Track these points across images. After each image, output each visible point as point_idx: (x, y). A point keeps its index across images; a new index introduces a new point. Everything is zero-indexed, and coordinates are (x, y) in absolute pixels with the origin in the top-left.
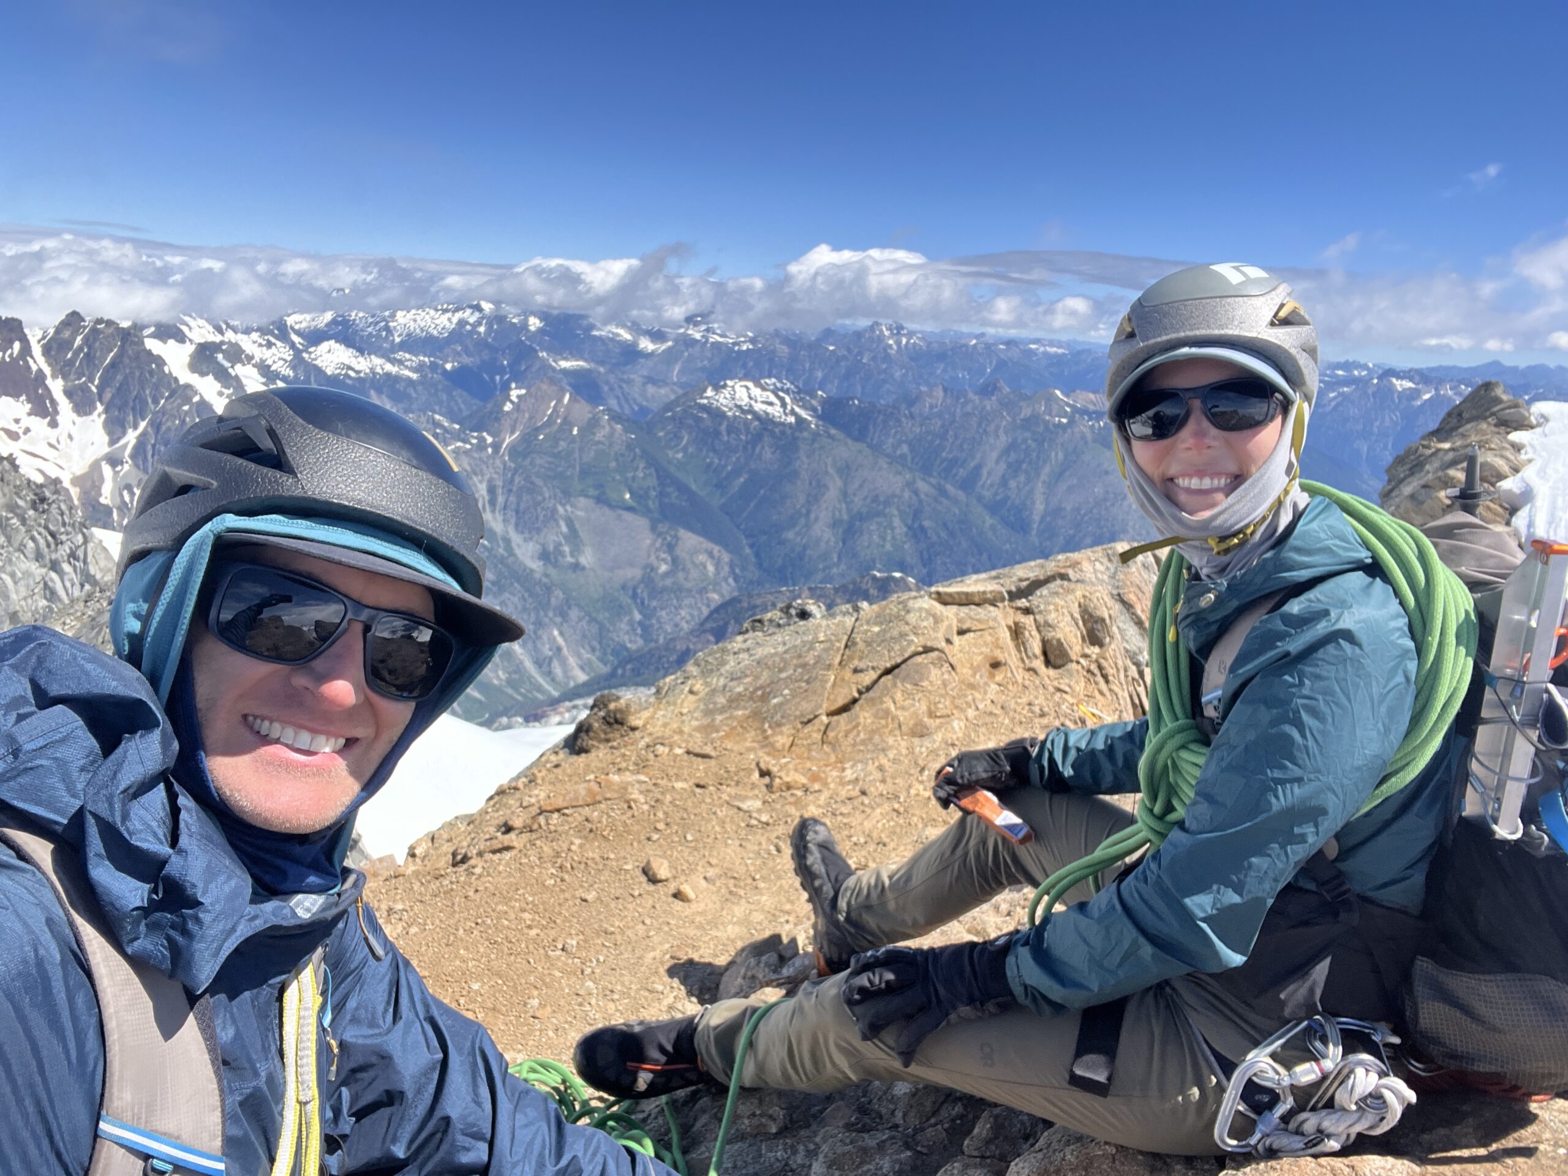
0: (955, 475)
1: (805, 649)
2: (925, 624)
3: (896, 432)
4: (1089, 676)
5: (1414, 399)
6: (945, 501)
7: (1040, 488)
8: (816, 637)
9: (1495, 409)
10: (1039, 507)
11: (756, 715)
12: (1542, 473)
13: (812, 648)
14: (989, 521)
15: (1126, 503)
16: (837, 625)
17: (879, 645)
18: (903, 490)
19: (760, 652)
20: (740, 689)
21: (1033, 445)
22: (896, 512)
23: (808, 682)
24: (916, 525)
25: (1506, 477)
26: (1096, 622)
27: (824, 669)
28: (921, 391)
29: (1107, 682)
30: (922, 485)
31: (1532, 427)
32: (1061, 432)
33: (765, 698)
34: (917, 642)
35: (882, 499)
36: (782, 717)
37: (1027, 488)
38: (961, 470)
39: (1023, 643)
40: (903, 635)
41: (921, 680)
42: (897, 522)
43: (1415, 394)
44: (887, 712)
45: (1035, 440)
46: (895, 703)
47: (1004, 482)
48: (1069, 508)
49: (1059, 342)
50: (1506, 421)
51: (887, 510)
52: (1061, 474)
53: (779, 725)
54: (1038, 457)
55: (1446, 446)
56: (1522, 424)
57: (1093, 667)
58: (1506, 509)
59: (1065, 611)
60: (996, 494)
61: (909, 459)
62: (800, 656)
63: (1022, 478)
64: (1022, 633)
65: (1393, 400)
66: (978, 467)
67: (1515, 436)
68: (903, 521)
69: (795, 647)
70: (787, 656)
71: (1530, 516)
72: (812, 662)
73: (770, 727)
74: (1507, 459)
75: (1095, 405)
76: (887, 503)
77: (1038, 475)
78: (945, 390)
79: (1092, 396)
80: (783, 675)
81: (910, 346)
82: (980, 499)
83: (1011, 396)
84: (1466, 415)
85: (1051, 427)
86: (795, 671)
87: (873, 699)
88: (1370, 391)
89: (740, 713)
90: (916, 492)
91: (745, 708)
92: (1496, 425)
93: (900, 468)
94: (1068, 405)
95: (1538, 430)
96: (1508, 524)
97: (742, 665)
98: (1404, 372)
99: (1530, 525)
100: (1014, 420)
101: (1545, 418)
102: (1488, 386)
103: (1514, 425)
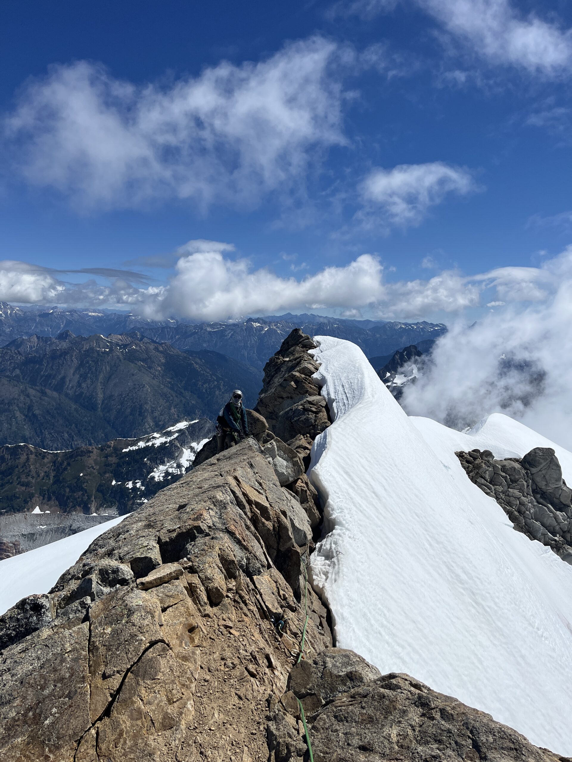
0: (50, 384)
1: (58, 661)
2: (146, 622)
3: (11, 363)
4: (236, 605)
5: (262, 331)
6: (46, 398)
7: (99, 386)
8: (63, 649)
9: (301, 340)
10: (100, 396)
11: (33, 739)
12: (326, 369)
13: (63, 660)
14: (74, 406)
15: (145, 389)
16: (78, 633)
17: (117, 649)
18: (19, 395)
19: (21, 671)
20: (13, 714)
21: (93, 364)
22: (17, 409)
23: (69, 696)
24: (30, 414)
25: (314, 373)
26: (229, 564)
27: (80, 682)
28: (23, 339)
29: (246, 605)
30: (32, 392)
31: (315, 347)
32: (106, 356)
33: (37, 720)
34: (145, 639)
35: (6, 401)
36: (58, 738)
37: (92, 387)
38: (54, 381)
39: (197, 597)
40: (133, 636)
41: (156, 674)
42: (18, 414)
43: (262, 328)
44: (139, 711)
45: (93, 361)
46: (142, 700)
47: (79, 385)
48: (116, 395)
49: (99, 310)
50: (306, 345)
51: (11, 408)
52: (109, 378)
53: (58, 747)
54: (96, 370)
55: (287, 359)
56: (312, 347)
57: (237, 598)
58: (317, 387)
59: (214, 565)
60: (75, 392)
61: (21, 377)
62: (55, 670)
63: (89, 381)
64: (196, 591)
65: (253, 332)
66: (63, 379)
67: (310, 352)
68: (21, 412)
69: (48, 660)
70: (44, 672)
71: (327, 390)
72: (67, 675)
73: (50, 751)
74: (312, 364)
75: (122, 341)
76: (10, 404)
77: (97, 379)
78: (38, 338)
79: (120, 337)
80: (46, 692)
81: (14, 315)
82: (67, 395)
83: (77, 339)
84: (290, 343)
85: (100, 353)
86: (55, 686)
87: (125, 701)
88: (244, 328)
89: (19, 740)
90: (28, 396)
91: (23, 734)
92: (302, 347)
93: (15, 383)
94: (108, 342)
95: (318, 348)
96: (319, 394)
97: (7, 687)
98: (255, 319)
99: (328, 394)
100: (80, 352)
101: (319, 343)
102: (296, 331)
103: (309, 347)
